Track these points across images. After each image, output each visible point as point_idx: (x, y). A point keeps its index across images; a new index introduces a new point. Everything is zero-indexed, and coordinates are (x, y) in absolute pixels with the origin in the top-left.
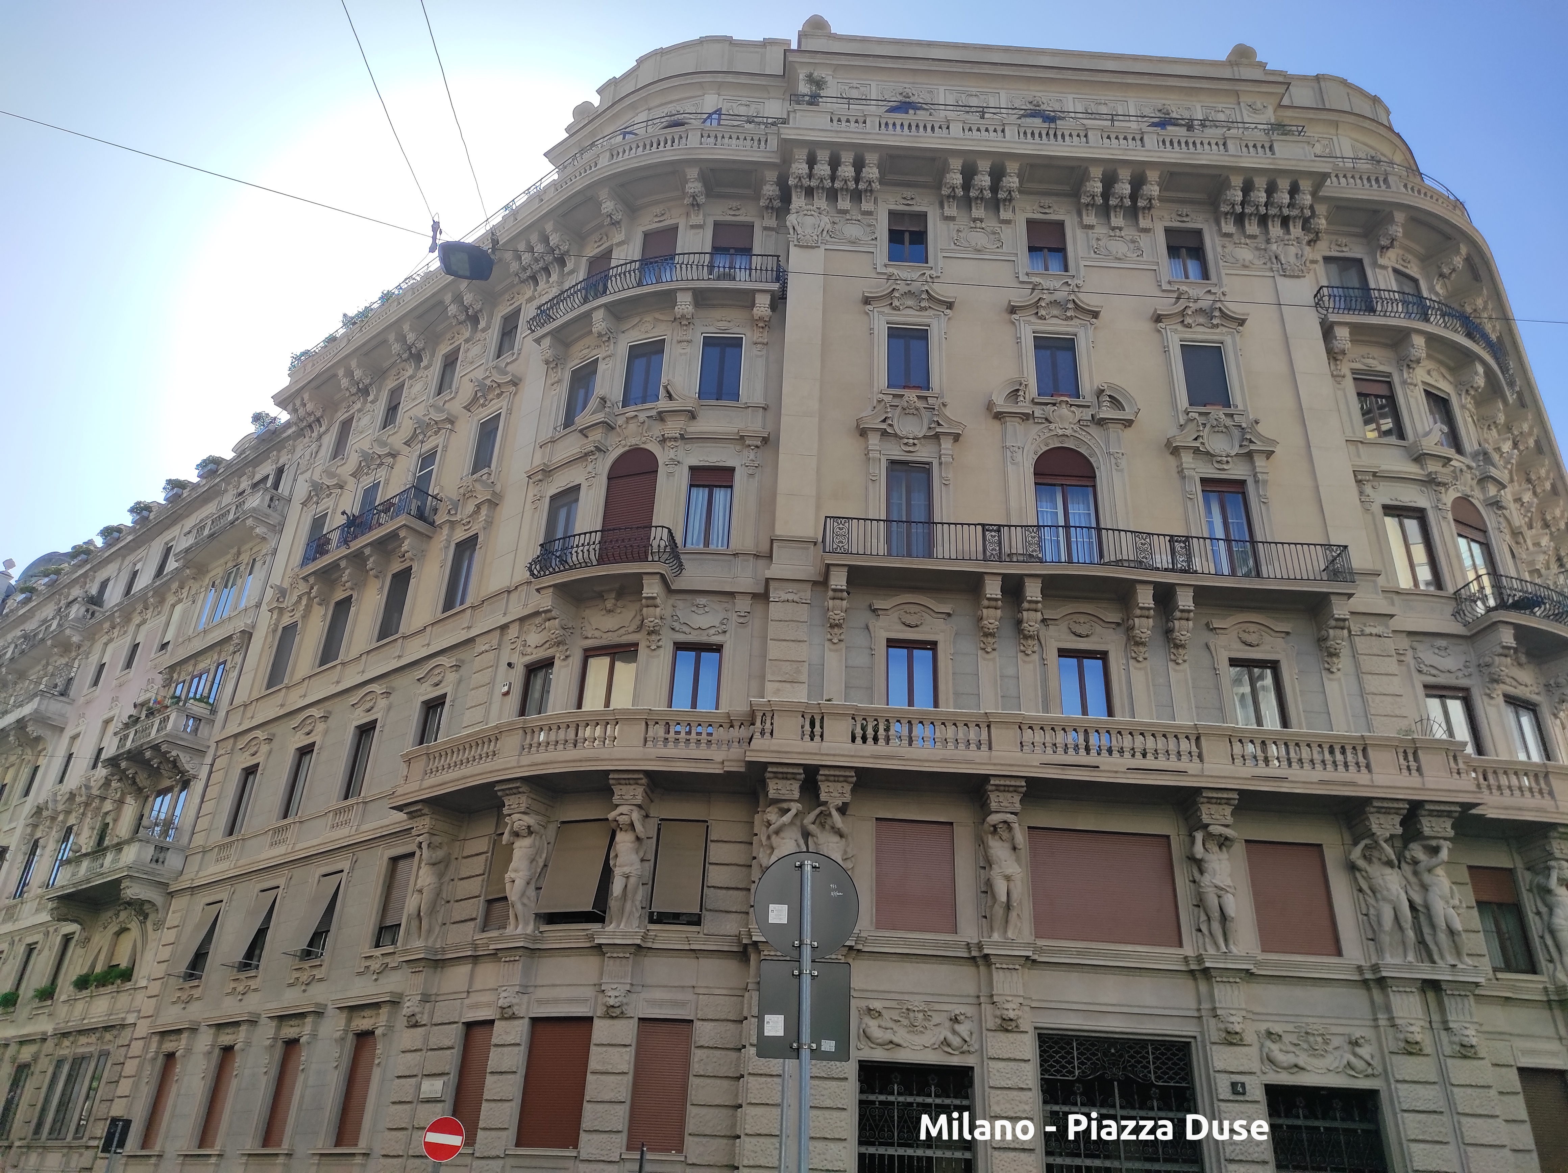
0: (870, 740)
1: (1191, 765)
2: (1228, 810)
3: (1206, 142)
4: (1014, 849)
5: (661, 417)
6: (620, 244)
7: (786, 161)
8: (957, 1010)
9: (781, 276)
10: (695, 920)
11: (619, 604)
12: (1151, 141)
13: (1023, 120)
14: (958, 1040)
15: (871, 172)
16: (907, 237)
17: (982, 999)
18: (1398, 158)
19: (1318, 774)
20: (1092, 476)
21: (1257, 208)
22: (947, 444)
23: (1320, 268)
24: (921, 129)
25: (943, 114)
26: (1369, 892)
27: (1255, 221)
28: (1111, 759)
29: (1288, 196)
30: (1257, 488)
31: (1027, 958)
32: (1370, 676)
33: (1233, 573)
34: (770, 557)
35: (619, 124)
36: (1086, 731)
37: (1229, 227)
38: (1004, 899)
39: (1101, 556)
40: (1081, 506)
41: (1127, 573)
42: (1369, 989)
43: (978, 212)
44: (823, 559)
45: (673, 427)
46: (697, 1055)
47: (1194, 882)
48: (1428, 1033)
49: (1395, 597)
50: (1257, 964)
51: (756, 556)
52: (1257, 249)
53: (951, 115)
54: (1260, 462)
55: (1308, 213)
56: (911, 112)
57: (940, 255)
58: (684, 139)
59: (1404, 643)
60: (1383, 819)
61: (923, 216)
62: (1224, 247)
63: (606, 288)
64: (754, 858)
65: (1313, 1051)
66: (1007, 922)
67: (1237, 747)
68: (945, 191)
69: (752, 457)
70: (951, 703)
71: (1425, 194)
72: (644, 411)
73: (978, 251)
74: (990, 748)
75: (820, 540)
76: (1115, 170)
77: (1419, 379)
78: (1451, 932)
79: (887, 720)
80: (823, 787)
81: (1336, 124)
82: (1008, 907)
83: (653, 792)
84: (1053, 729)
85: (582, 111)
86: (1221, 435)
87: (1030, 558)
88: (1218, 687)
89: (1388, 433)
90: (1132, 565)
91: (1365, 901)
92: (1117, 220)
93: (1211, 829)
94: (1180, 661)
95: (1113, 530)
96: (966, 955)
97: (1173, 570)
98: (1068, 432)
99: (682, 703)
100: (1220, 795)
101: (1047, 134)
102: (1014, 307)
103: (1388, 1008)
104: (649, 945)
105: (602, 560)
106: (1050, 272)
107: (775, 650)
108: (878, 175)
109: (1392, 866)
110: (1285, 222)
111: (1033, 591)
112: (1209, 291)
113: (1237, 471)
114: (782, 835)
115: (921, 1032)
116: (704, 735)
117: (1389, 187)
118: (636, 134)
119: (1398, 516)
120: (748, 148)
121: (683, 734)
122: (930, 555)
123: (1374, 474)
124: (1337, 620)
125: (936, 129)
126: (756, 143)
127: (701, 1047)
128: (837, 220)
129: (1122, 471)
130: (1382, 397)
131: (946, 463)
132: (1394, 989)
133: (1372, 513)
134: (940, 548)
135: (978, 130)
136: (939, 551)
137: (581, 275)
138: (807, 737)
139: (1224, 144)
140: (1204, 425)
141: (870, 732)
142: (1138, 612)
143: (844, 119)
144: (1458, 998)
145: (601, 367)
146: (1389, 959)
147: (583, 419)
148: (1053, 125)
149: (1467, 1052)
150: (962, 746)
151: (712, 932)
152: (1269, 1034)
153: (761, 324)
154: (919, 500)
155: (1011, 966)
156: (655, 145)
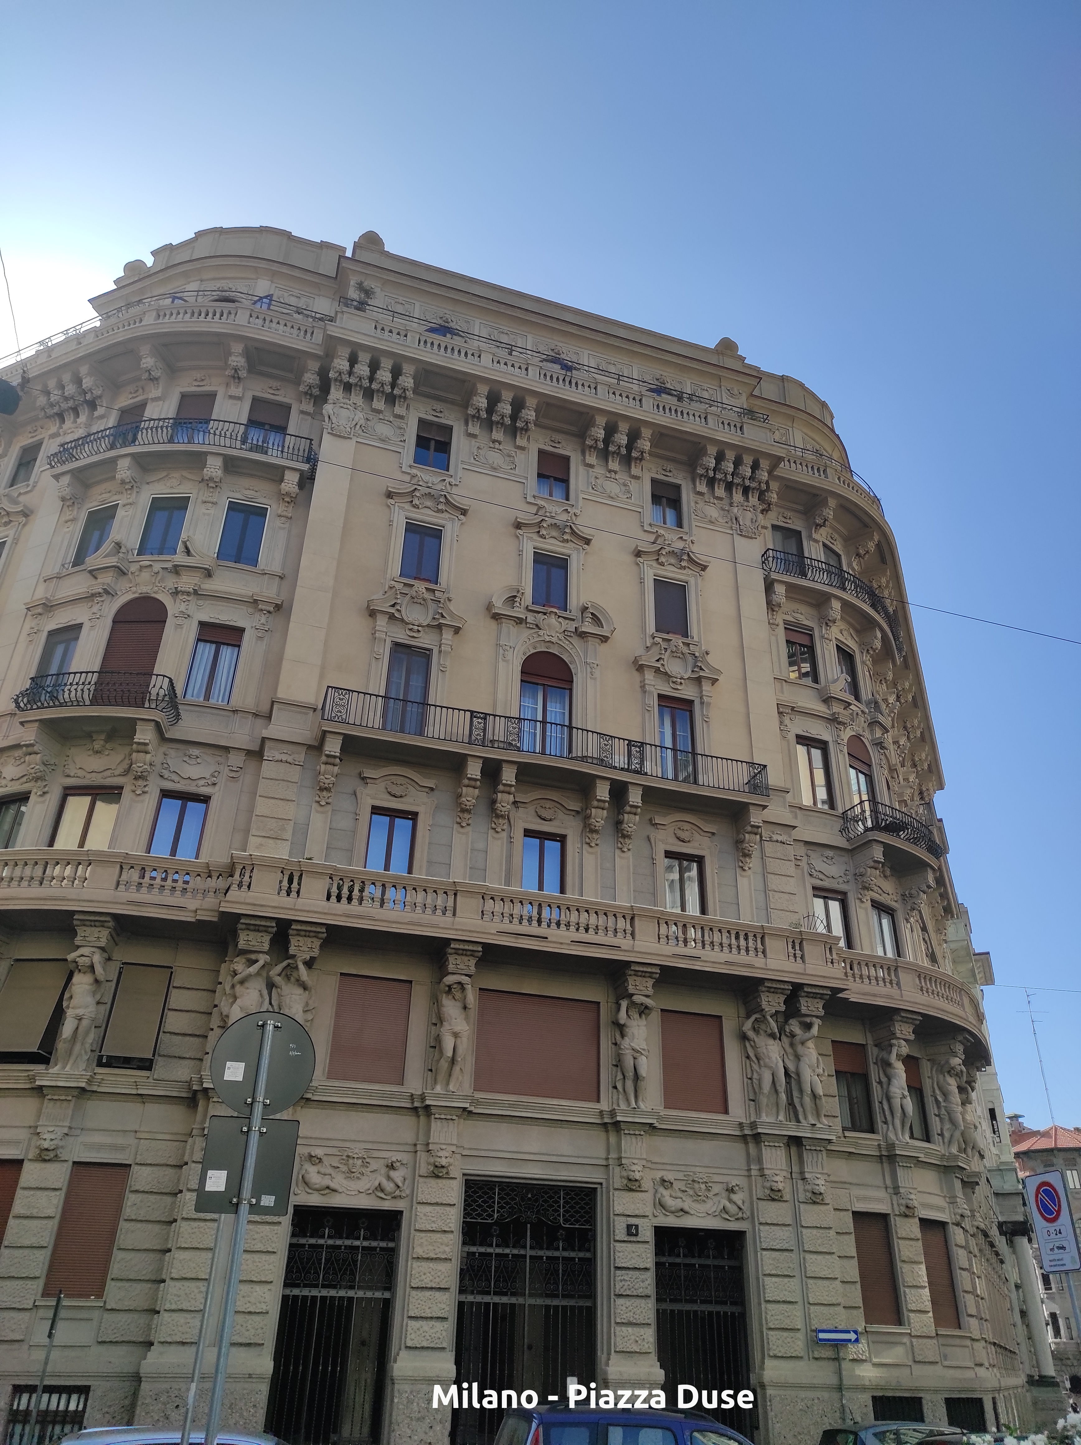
0: (344, 900)
1: (625, 941)
2: (650, 982)
3: (691, 413)
4: (465, 1008)
5: (176, 570)
6: (156, 399)
7: (329, 355)
8: (395, 1157)
9: (312, 459)
10: (146, 1065)
11: (108, 746)
12: (648, 403)
13: (545, 363)
14: (392, 1185)
15: (407, 381)
16: (432, 444)
17: (419, 1147)
18: (836, 455)
19: (725, 956)
20: (570, 680)
21: (725, 476)
22: (447, 635)
23: (768, 533)
24: (456, 352)
25: (476, 344)
26: (754, 1059)
27: (723, 486)
28: (558, 932)
29: (750, 470)
30: (702, 708)
31: (464, 1109)
32: (772, 876)
33: (676, 779)
34: (269, 717)
35: (169, 288)
36: (540, 905)
37: (702, 487)
38: (450, 1054)
39: (570, 751)
40: (558, 705)
41: (589, 769)
42: (746, 1143)
43: (498, 434)
44: (320, 726)
45: (187, 582)
46: (131, 1199)
47: (616, 1044)
48: (788, 1181)
49: (798, 811)
50: (660, 1118)
51: (256, 715)
52: (723, 509)
53: (483, 346)
54: (706, 686)
55: (764, 487)
56: (448, 335)
57: (461, 466)
58: (233, 316)
59: (801, 850)
60: (772, 997)
61: (449, 429)
62: (696, 503)
63: (135, 439)
64: (216, 1006)
65: (697, 1198)
66: (450, 1075)
67: (663, 928)
68: (471, 411)
69: (263, 621)
70: (424, 870)
71: (853, 488)
72: (160, 562)
73: (494, 469)
74: (454, 915)
75: (320, 707)
76: (616, 422)
77: (834, 635)
78: (814, 1096)
79: (363, 882)
80: (294, 941)
81: (793, 419)
82: (453, 1061)
83: (118, 935)
84: (512, 901)
85: (134, 268)
86: (678, 660)
87: (509, 746)
88: (653, 875)
89: (806, 674)
90: (595, 762)
91: (751, 1066)
92: (614, 464)
93: (635, 998)
94: (626, 850)
95: (582, 729)
96: (409, 1105)
97: (628, 770)
98: (554, 640)
99: (161, 850)
100: (645, 969)
101: (564, 380)
102: (519, 523)
103: (760, 1160)
104: (95, 1088)
105: (95, 701)
106: (554, 499)
107: (262, 807)
108: (412, 385)
109: (775, 1039)
110: (746, 491)
111: (509, 775)
112: (681, 538)
113: (687, 692)
114: (247, 985)
115: (358, 1178)
116: (180, 884)
117: (826, 477)
118: (185, 301)
119: (807, 745)
120: (294, 336)
121: (158, 881)
122: (421, 733)
123: (793, 709)
124: (753, 826)
125: (469, 356)
126: (302, 333)
127: (137, 1191)
128: (371, 417)
129: (595, 679)
130: (804, 646)
131: (445, 652)
132: (766, 1143)
133: (788, 741)
134: (431, 728)
135: (506, 364)
136: (429, 731)
137: (112, 421)
138: (284, 893)
139: (705, 418)
140: (666, 649)
141: (345, 892)
142: (595, 803)
143: (387, 329)
144: (814, 1153)
145: (120, 513)
146: (764, 1118)
147: (93, 561)
148: (569, 374)
149: (816, 1198)
150: (429, 911)
151: (162, 1077)
152: (663, 1181)
153: (287, 499)
154: (416, 682)
155: (449, 1117)
156: (203, 315)
